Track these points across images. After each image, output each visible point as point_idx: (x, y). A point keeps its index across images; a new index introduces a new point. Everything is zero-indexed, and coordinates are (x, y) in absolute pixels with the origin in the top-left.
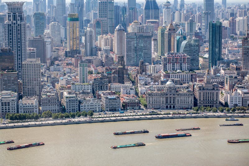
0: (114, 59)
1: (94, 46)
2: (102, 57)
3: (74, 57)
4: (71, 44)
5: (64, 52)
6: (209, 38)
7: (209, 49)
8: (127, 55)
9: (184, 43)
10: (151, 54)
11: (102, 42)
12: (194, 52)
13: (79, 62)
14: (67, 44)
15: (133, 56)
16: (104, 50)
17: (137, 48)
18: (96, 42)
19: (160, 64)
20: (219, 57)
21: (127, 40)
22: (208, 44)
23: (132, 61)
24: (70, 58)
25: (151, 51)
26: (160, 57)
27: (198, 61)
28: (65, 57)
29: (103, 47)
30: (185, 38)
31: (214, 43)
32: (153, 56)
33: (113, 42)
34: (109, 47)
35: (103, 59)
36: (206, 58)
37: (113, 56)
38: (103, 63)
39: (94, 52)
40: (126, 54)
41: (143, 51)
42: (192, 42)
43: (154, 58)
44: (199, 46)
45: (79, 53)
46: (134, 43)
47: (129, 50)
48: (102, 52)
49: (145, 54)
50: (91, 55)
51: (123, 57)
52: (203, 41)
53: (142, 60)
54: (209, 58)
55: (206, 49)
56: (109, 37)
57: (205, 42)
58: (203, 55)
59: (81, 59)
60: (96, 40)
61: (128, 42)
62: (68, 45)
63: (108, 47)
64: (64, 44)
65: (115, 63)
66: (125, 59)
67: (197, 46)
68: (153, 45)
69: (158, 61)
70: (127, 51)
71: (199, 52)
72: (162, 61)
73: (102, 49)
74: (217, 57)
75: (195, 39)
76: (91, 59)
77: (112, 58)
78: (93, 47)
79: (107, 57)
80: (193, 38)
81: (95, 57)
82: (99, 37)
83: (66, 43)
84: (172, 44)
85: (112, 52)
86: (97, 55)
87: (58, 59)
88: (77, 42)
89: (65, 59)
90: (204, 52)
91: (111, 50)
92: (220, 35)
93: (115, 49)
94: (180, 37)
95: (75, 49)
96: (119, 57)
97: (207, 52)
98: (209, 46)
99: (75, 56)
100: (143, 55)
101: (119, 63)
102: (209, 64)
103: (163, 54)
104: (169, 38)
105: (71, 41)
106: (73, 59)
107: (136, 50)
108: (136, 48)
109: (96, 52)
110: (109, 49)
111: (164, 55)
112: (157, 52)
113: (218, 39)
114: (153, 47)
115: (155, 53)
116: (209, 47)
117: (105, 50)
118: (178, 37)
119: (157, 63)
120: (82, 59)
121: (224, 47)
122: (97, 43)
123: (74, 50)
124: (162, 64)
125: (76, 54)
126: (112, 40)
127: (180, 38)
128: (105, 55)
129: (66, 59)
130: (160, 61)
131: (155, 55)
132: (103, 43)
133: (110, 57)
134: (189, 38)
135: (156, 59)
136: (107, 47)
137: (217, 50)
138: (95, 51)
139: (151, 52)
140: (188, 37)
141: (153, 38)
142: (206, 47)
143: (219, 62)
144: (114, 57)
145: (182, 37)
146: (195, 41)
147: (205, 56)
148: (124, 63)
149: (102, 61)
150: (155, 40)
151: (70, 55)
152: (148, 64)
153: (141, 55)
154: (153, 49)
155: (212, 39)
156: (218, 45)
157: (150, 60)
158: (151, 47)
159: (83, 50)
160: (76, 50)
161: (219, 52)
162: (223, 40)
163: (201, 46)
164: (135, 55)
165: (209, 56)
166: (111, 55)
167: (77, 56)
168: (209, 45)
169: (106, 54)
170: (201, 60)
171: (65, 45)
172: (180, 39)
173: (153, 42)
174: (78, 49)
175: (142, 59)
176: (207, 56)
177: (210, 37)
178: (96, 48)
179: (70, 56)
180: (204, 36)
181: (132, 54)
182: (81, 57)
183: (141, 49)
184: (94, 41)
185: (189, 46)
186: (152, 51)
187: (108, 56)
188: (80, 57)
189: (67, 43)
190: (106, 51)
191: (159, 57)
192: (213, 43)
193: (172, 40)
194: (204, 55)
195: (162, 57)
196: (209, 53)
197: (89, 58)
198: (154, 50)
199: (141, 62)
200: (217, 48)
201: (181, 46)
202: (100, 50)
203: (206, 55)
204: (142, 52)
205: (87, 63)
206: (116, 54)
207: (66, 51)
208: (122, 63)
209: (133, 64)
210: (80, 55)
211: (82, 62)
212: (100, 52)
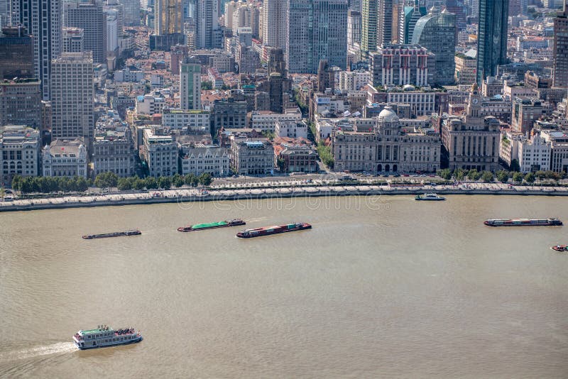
0: (262, 56)
1: (215, 27)
2: (233, 50)
3: (169, 50)
4: (164, 19)
5: (148, 39)
6: (478, 12)
7: (479, 37)
8: (290, 48)
9: (422, 22)
10: (346, 46)
11: (234, 18)
12: (445, 44)
13: (181, 62)
14: (155, 19)
15: (304, 51)
16: (238, 34)
17: (315, 33)
18: (220, 16)
19: (367, 69)
20: (501, 55)
21: (291, 14)
22: (477, 26)
23: (301, 63)
24: (160, 53)
25: (346, 39)
26: (367, 53)
27: (452, 64)
28: (149, 50)
29: (236, 29)
30: (423, 12)
31: (490, 24)
32: (351, 51)
33: (260, 17)
34: (250, 28)
35: (237, 55)
36: (471, 58)
37: (258, 49)
38: (237, 64)
39: (215, 41)
40: (287, 45)
41: (328, 39)
42: (440, 21)
43: (352, 57)
44: (454, 30)
45: (182, 42)
46: (306, 21)
47: (295, 36)
48: (233, 40)
49: (332, 45)
50: (210, 45)
51: (281, 53)
52: (465, 18)
53: (324, 59)
54: (478, 57)
55: (471, 38)
56: (251, 5)
57: (470, 21)
58: (464, 51)
59: (185, 53)
60: (221, 11)
61: (294, 19)
62: (156, 23)
63: (248, 30)
64: (147, 21)
65: (263, 66)
66: (286, 57)
67: (451, 29)
68: (350, 26)
69: (361, 62)
70: (290, 39)
71: (455, 44)
72: (371, 64)
73: (234, 34)
74: (496, 56)
75: (448, 13)
76: (209, 56)
77: (257, 55)
78: (213, 29)
79: (245, 50)
80: (443, 12)
81: (217, 51)
82: (226, 5)
83: (153, 18)
84: (394, 24)
85: (258, 39)
86: (222, 46)
87: (134, 53)
88: (177, 16)
89: (148, 54)
90: (467, 44)
91: (255, 36)
92: (503, 6)
93: (264, 33)
94: (412, 8)
95: (172, 31)
96: (272, 52)
97: (473, 43)
98: (479, 31)
99: (173, 47)
100: (326, 48)
101: (272, 65)
102: (478, 73)
103: (372, 47)
104: (388, 12)
105: (164, 14)
106: (168, 55)
107: (311, 36)
108: (311, 31)
109: (220, 39)
110: (251, 32)
111: (375, 50)
112: (359, 43)
113: (500, 15)
114: (349, 31)
115: (356, 44)
116: (479, 34)
117: (242, 34)
118: (408, 9)
119: (359, 68)
120: (188, 54)
121: (511, 34)
122: (223, 19)
123: (169, 34)
124: (370, 69)
125: (175, 44)
126: (257, 13)
127: (412, 11)
128: (240, 48)
129: (152, 55)
130: (366, 63)
131: (353, 49)
132: (236, 20)
133: (251, 50)
134: (433, 12)
135: (357, 59)
136: (245, 28)
137: (496, 40)
138: (218, 36)
139: (346, 43)
140: (431, 10)
141: (350, 10)
142: (472, 33)
143: (500, 68)
144: (262, 50)
145: (417, 10)
146: (448, 18)
147: (468, 54)
148: (284, 65)
149: (233, 60)
150: (356, 14)
151: (161, 44)
152: (338, 69)
153: (321, 48)
154: (349, 35)
155: (487, 15)
156: (500, 29)
157: (344, 60)
158: (346, 30)
159: (190, 34)
160: (175, 34)
161: (501, 46)
162: (510, 18)
163: (460, 29)
164: (310, 48)
165: (478, 54)
166: (255, 46)
167: (178, 48)
168: (479, 28)
169: (243, 44)
170: (459, 61)
171: (149, 22)
172: (413, 14)
173: (350, 20)
174: (179, 32)
175: (324, 56)
176: (472, 53)
177: (480, 11)
178: (219, 30)
179: (160, 49)
180: (467, 7)
181: (304, 46)
182: (185, 50)
183: (323, 35)
184: (215, 14)
185: (432, 29)
186: (349, 40)
187: (247, 49)
188: (184, 51)
189: (155, 17)
190: (243, 37)
191: (364, 55)
192: (486, 25)
193: (395, 15)
194: (466, 52)
195: (370, 53)
196: (479, 47)
197: (203, 52)
198: (353, 39)
199: (322, 64)
200: (496, 36)
201: (415, 29)
202: (230, 35)
203: (472, 50)
204: (325, 40)
205: (200, 65)
206: (266, 46)
207: (151, 37)
208: (278, 65)
209: (303, 67)
210: (184, 46)
211: (187, 63)
212: (228, 40)
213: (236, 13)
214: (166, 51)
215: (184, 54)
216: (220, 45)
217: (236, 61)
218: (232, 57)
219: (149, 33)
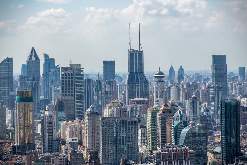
0: (85, 156)
1: (55, 138)
2: (66, 153)
3: (25, 154)
4: (22, 135)
5: (11, 148)
6: (220, 123)
7: (222, 139)
8: (102, 150)
9: (185, 131)
10: (138, 148)
11: (67, 132)
12: (200, 144)
13: (33, 162)
14: (16, 135)
15: (111, 151)
16: (69, 142)
17: (118, 140)
18: (57, 131)
19: (151, 162)
20: (237, 150)
21: (102, 128)
22: (220, 132)
23: (110, 159)
24: (19, 156)
25: (138, 143)
26: (151, 151)
27: (206, 157)
28: (12, 154)
29: (68, 139)
30: (186, 125)
31: (229, 131)
32: (141, 151)
33: (83, 131)
34: (77, 138)
35: (69, 156)
36: (217, 153)
37: (82, 152)
38: (69, 161)
39: (55, 146)
40: (101, 148)
41: (127, 143)
42: (197, 129)
43: (142, 154)
44: (206, 135)
45: (34, 148)
46: (113, 132)
47: (105, 142)
48: (66, 146)
49: (129, 147)
50: (51, 150)
51: (97, 153)
52: (212, 127)
53: (124, 157)
54: (222, 152)
55: (217, 140)
56: (77, 123)
57: (215, 129)
58: (212, 149)
60: (58, 128)
61: (104, 132)
62: (17, 137)
63: (76, 139)
64: (10, 136)
65: (86, 162)
66: (100, 155)
67: (204, 135)
68: (140, 135)
69: (147, 158)
70: (102, 144)
71: (207, 144)
72: (154, 158)
73: (67, 142)
74: (233, 150)
75: (201, 125)
76: (51, 157)
77: (82, 155)
78: (54, 139)
79: (74, 153)
80: (198, 124)
81: (56, 153)
82: (62, 124)
83: (14, 134)
84: (168, 132)
85: (82, 145)
86: (59, 150)
87: (2, 157)
88: (30, 132)
89: (12, 157)
90: (214, 144)
91: (80, 143)
92: (236, 119)
93: (86, 142)
94: (178, 122)
95: (27, 142)
96: (91, 153)
97: (218, 143)
98: (222, 135)
99: (28, 152)
100: (125, 149)
101: (91, 162)
102: (222, 162)
103: (154, 148)
104: (163, 124)
105: (21, 131)
106: (25, 158)
107: (116, 142)
108: (116, 139)
109: (58, 146)
110: (77, 141)
111: (156, 149)
112: (146, 145)
113: (235, 125)
114: (140, 138)
115: (144, 146)
116: (222, 137)
117: (71, 143)
118: (176, 123)
119: (147, 161)
120: (37, 157)
121: (243, 136)
122: (60, 133)
123: (25, 144)
124: (153, 162)
125: (29, 150)
126: (81, 129)
127: (179, 124)
128: (71, 151)
129: (14, 158)
130: (151, 158)
131: (143, 149)
132: (68, 133)
133: (78, 152)
134: (192, 124)
135: (145, 156)
136: (73, 138)
137: (233, 141)
138: (56, 144)
139: (138, 145)
140: (191, 123)
141: (140, 125)
142: (217, 137)
143: (237, 158)
144: (85, 152)
145: (181, 123)
146: (201, 128)
147: (215, 150)
148: (99, 161)
150: (144, 127)
151: (20, 151)
152: (134, 162)
153: (122, 149)
154: (140, 141)
155: (226, 125)
156: (235, 133)
157: (137, 157)
158: (137, 137)
159: (38, 143)
160: (29, 144)
161: (237, 144)
162: (241, 126)
163: (210, 135)
164: (115, 149)
165: (222, 150)
166: (80, 150)
167: (31, 153)
168: (222, 133)
169: (73, 149)
170: (210, 156)
171: (12, 136)
172: (179, 126)
173: (139, 131)
174: (31, 142)
175: (124, 155)
176: (218, 149)
177: (222, 122)
178: (57, 140)
179: (19, 154)
180: (213, 120)
181: (111, 148)
182: (36, 154)
183: (123, 141)
184: (54, 130)
185: (191, 135)
186: (140, 144)
187: (75, 152)
188: (34, 155)
189: (16, 133)
190: (73, 144)
191: (149, 153)
192: (226, 131)
193: (168, 127)
194: (214, 149)
195: (153, 152)
196: (222, 146)
197: (47, 155)
198: (142, 143)
199: (123, 159)
200: (233, 138)
201: (181, 135)
202: (64, 143)
203: (218, 148)
204: (125, 144)
205: (45, 163)
206: (87, 149)
207: (14, 146)
208: (95, 161)
209: (111, 162)
210: (34, 151)
211: (37, 162)
212: (63, 146)
213: (68, 129)
214: (23, 155)
215: (35, 156)
216: (58, 150)
217: (68, 160)
218: (66, 157)
219: (12, 144)
